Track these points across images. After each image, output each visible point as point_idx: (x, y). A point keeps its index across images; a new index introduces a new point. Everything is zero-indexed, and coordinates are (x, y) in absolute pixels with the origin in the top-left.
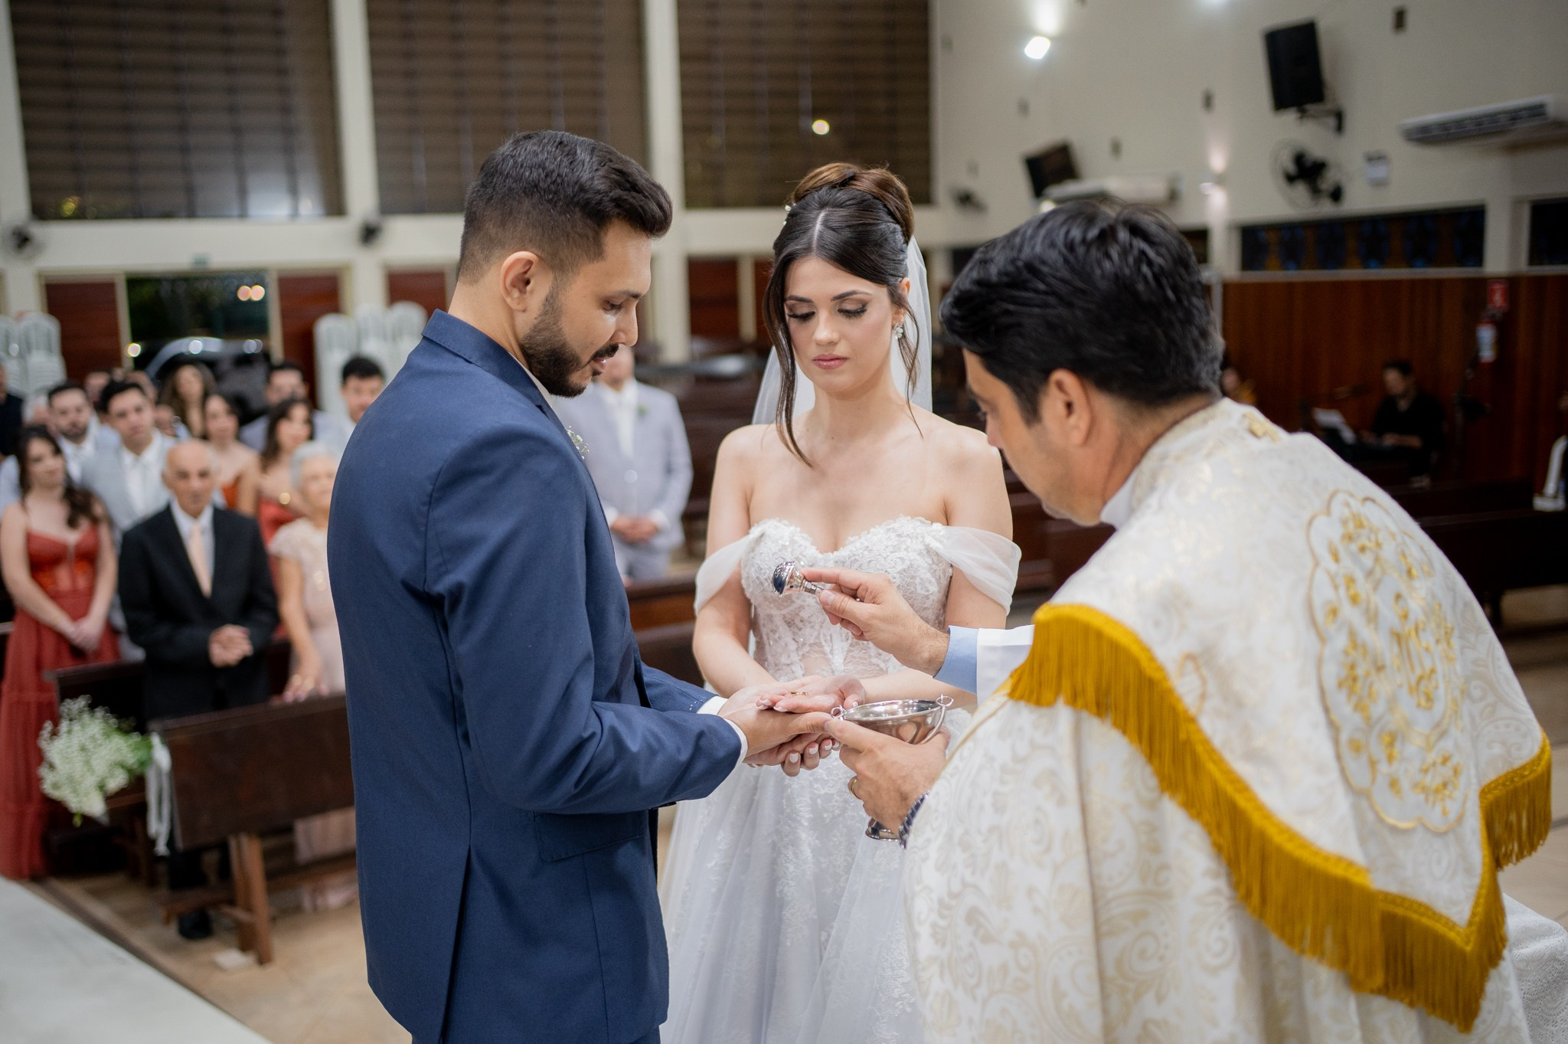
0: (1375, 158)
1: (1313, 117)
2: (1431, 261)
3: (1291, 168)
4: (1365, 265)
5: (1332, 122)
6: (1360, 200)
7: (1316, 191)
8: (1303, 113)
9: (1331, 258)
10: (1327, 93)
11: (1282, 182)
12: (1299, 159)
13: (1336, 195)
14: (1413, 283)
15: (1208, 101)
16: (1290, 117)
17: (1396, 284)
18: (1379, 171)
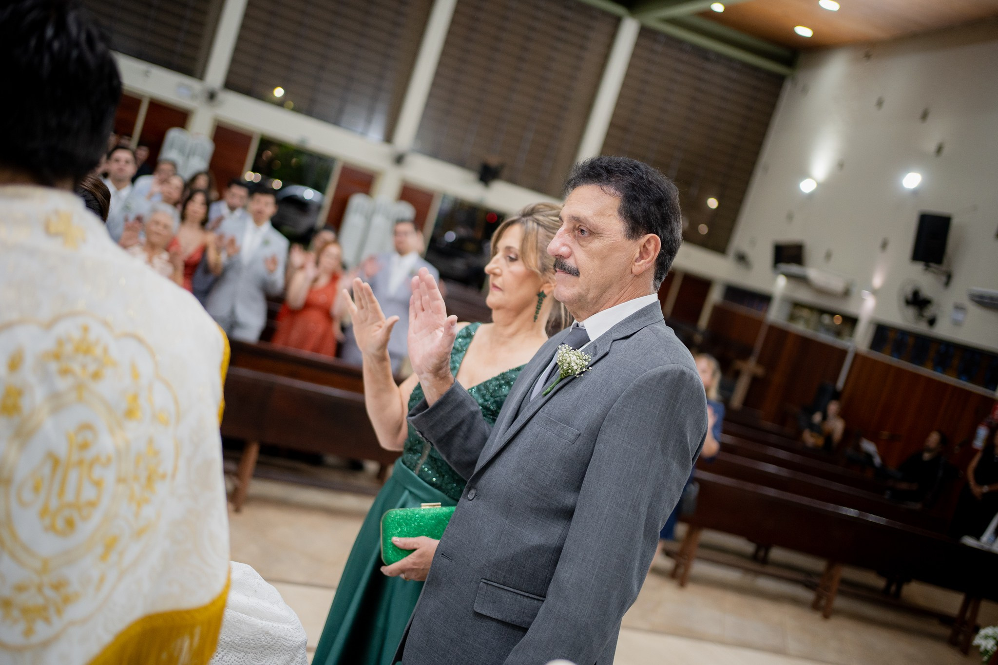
0: (959, 308)
1: (934, 272)
2: (971, 380)
3: (910, 296)
4: (935, 369)
5: (944, 279)
6: (944, 330)
7: (920, 315)
8: (927, 266)
9: (918, 358)
10: (945, 261)
11: (903, 304)
12: (916, 294)
13: (932, 322)
14: (955, 389)
15: (884, 245)
16: (919, 267)
17: (945, 386)
18: (960, 316)
